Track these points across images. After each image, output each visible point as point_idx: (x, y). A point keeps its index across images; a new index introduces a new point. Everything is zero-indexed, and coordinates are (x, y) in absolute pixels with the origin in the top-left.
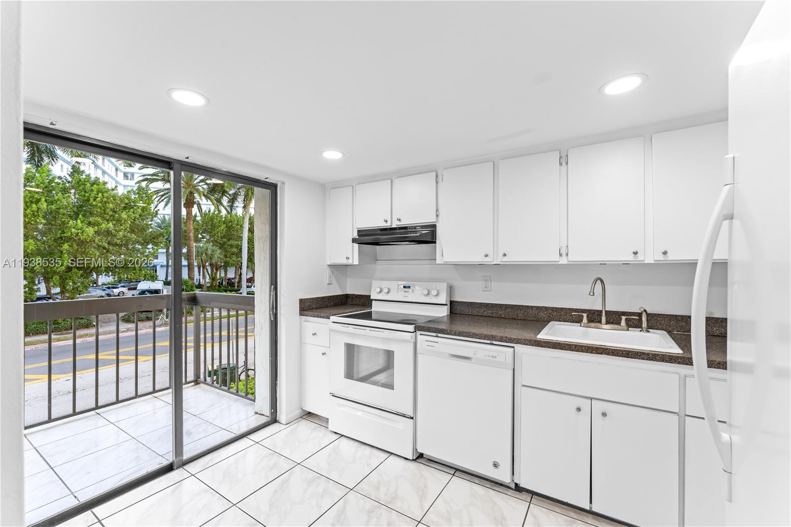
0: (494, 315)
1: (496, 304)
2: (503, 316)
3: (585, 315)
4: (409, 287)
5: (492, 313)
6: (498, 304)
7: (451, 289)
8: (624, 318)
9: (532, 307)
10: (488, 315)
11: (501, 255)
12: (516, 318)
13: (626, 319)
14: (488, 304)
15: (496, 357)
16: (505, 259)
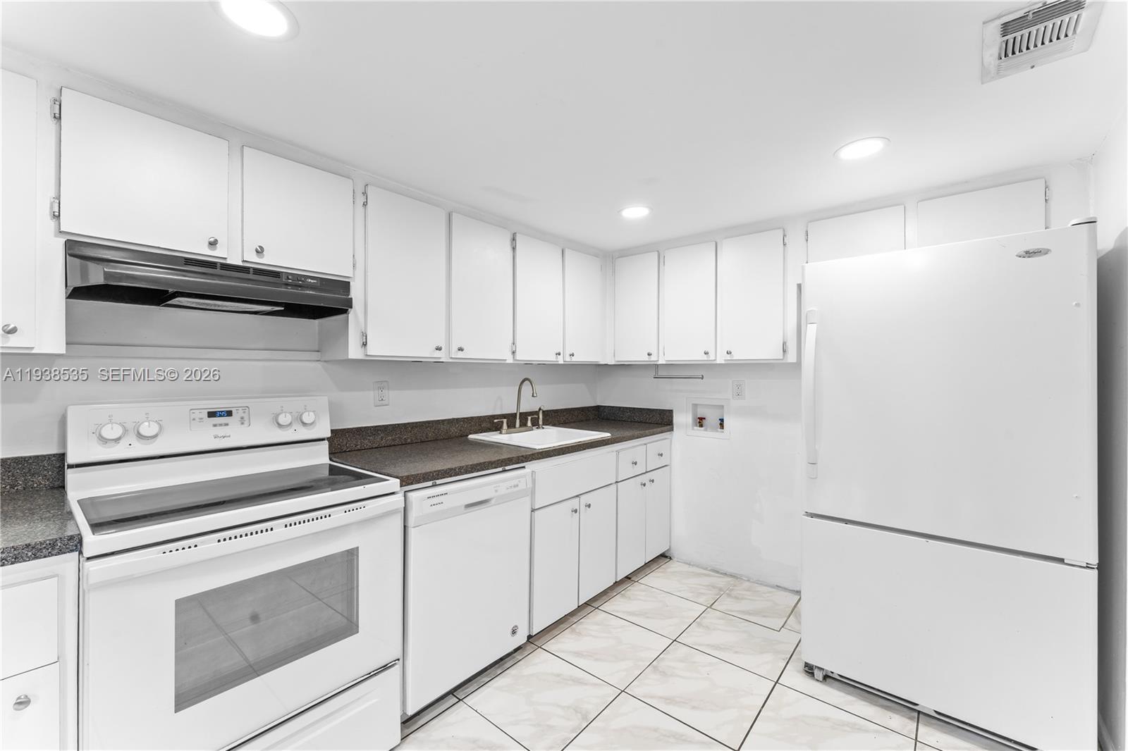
0: (396, 442)
1: (398, 424)
2: (409, 440)
3: (505, 421)
4: (229, 414)
5: (393, 440)
6: (402, 424)
7: (334, 410)
8: (529, 418)
9: (443, 421)
10: (389, 443)
11: (455, 348)
12: (426, 440)
13: (532, 418)
14: (387, 426)
15: (517, 485)
16: (460, 355)
